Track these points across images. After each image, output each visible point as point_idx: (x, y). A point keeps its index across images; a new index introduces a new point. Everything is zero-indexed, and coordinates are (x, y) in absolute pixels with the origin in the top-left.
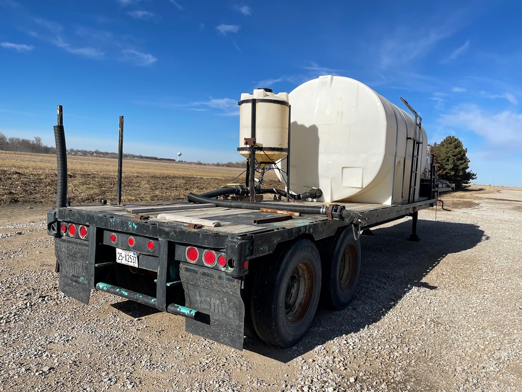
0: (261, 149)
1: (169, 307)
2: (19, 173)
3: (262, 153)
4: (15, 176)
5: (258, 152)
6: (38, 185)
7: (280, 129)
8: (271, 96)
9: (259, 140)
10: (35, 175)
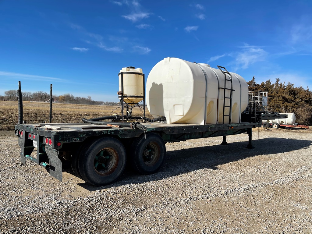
0: (126, 97)
1: (41, 164)
2: (62, 114)
3: (126, 98)
4: (60, 116)
5: (125, 98)
6: (70, 120)
7: (136, 86)
8: (132, 70)
9: (125, 93)
10: (69, 115)
